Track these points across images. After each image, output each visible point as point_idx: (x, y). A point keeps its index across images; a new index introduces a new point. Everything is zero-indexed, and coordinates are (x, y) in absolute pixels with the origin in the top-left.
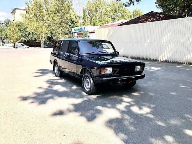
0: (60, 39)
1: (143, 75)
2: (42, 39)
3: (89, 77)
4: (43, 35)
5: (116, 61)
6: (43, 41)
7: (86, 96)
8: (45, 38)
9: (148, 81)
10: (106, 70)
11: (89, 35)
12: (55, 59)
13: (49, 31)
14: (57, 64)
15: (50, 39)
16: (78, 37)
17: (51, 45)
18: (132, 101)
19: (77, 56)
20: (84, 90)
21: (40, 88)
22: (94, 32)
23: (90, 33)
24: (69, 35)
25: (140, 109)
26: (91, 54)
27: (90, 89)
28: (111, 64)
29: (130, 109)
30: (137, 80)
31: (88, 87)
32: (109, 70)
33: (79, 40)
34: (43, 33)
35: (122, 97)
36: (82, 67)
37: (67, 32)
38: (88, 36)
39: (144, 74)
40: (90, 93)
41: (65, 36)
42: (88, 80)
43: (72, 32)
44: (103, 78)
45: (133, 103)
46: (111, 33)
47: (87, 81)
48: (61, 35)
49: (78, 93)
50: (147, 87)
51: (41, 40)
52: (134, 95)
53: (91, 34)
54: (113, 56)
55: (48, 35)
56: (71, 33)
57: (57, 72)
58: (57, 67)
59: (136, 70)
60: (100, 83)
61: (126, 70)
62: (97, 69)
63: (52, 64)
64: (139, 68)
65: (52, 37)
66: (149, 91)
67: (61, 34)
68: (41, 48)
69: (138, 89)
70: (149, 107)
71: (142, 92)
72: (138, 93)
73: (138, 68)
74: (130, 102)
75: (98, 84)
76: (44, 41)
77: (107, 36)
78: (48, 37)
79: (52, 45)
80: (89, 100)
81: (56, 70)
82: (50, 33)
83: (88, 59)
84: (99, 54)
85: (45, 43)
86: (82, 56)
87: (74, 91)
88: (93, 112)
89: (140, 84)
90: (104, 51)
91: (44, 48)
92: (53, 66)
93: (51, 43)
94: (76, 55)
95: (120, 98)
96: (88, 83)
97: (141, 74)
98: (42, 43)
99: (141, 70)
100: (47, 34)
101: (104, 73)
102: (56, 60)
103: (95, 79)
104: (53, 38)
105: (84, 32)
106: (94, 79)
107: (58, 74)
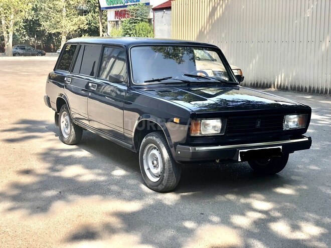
0: (62, 27)
1: (307, 139)
2: (7, 27)
3: (158, 146)
4: (12, 17)
5: (233, 101)
6: (11, 34)
7: (151, 194)
8: (15, 24)
9: (324, 157)
10: (206, 125)
11: (151, 16)
12: (61, 95)
13: (30, 4)
14: (68, 109)
15: (32, 27)
16: (117, 22)
17: (33, 46)
18: (275, 209)
19: (126, 88)
20: (144, 180)
21: (27, 172)
22: (169, 8)
23: (155, 10)
24: (90, 14)
25: (295, 227)
26: (163, 81)
27: (161, 176)
28: (220, 109)
29: (269, 228)
30: (290, 155)
31: (155, 171)
32: (213, 126)
33: (130, 44)
34: (12, 10)
35: (249, 197)
36: (139, 119)
37: (85, 7)
38: (150, 20)
39: (310, 138)
40: (160, 187)
41: (77, 19)
42: (155, 152)
43: (99, 7)
44: (197, 148)
45: (277, 214)
46: (218, 13)
47: (154, 155)
48: (67, 16)
49: (128, 187)
50: (319, 172)
51: (5, 33)
52: (281, 194)
53: (159, 14)
54: (224, 86)
55: (27, 15)
56: (97, 9)
57: (68, 131)
58: (67, 117)
59: (287, 126)
60: (189, 160)
61: (258, 125)
62: (181, 123)
63: (50, 106)
64: (294, 122)
65: (37, 23)
66: (323, 185)
67: (64, 14)
68: (5, 55)
69: (293, 178)
70: (318, 224)
71: (305, 187)
72: (293, 190)
73: (292, 122)
74: (269, 211)
75: (182, 162)
76: (14, 34)
77: (208, 22)
78: (26, 21)
79: (39, 47)
80: (160, 206)
81: (63, 125)
82: (33, 9)
83: (154, 96)
84: (185, 82)
85: (18, 40)
86: (139, 88)
87: (118, 182)
88: (170, 233)
89: (300, 166)
90: (199, 74)
91: (14, 55)
92: (56, 113)
93: (33, 39)
94: (124, 85)
95: (243, 200)
96: (155, 162)
97: (303, 137)
98: (6, 40)
99: (300, 127)
100: (23, 13)
101: (200, 133)
102: (64, 97)
103: (175, 149)
104: (40, 25)
105: (136, 7)
106: (172, 150)
107: (70, 135)
